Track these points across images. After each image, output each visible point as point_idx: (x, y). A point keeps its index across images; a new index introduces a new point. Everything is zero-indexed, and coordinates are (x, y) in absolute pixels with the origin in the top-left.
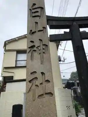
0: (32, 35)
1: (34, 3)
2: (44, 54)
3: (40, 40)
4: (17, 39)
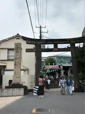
0: (16, 60)
1: (17, 45)
3: (18, 62)
4: (8, 39)
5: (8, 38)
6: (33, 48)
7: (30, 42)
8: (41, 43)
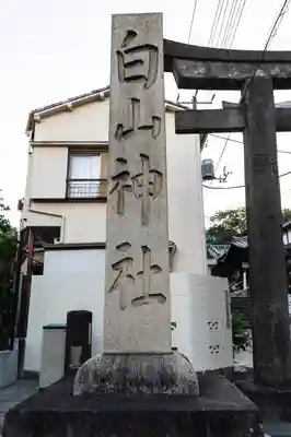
0: (123, 139)
1: (130, 28)
2: (151, 198)
3: (142, 155)
4: (69, 105)
5: (70, 100)
6: (221, 107)
7: (199, 71)
8: (273, 72)
